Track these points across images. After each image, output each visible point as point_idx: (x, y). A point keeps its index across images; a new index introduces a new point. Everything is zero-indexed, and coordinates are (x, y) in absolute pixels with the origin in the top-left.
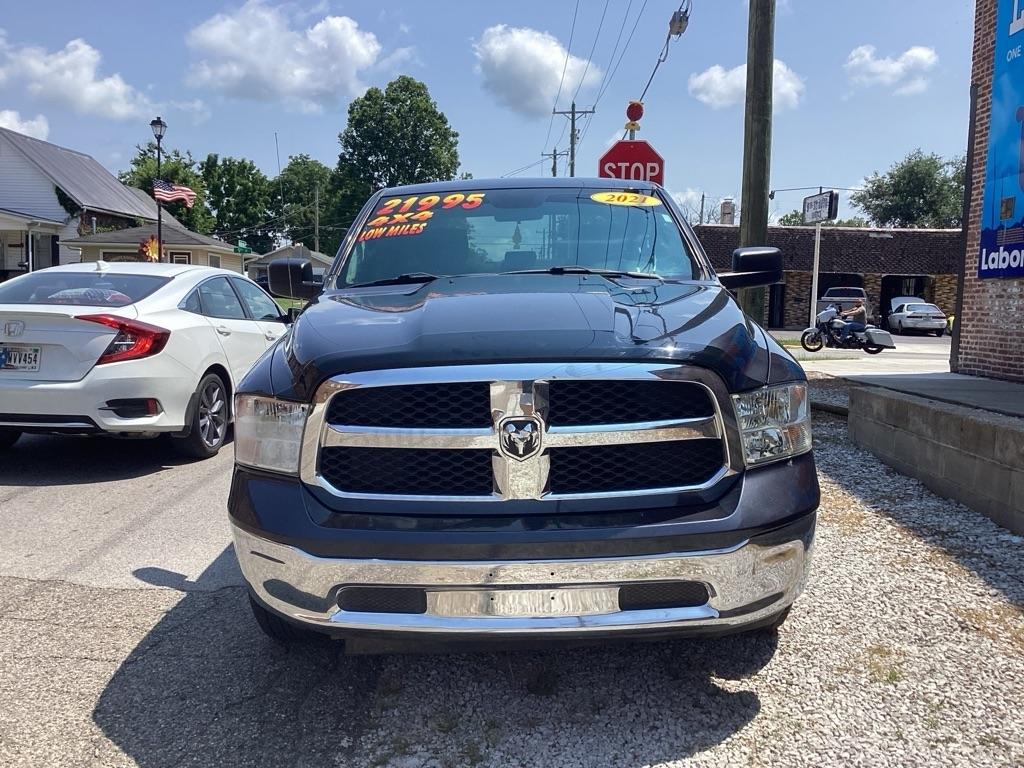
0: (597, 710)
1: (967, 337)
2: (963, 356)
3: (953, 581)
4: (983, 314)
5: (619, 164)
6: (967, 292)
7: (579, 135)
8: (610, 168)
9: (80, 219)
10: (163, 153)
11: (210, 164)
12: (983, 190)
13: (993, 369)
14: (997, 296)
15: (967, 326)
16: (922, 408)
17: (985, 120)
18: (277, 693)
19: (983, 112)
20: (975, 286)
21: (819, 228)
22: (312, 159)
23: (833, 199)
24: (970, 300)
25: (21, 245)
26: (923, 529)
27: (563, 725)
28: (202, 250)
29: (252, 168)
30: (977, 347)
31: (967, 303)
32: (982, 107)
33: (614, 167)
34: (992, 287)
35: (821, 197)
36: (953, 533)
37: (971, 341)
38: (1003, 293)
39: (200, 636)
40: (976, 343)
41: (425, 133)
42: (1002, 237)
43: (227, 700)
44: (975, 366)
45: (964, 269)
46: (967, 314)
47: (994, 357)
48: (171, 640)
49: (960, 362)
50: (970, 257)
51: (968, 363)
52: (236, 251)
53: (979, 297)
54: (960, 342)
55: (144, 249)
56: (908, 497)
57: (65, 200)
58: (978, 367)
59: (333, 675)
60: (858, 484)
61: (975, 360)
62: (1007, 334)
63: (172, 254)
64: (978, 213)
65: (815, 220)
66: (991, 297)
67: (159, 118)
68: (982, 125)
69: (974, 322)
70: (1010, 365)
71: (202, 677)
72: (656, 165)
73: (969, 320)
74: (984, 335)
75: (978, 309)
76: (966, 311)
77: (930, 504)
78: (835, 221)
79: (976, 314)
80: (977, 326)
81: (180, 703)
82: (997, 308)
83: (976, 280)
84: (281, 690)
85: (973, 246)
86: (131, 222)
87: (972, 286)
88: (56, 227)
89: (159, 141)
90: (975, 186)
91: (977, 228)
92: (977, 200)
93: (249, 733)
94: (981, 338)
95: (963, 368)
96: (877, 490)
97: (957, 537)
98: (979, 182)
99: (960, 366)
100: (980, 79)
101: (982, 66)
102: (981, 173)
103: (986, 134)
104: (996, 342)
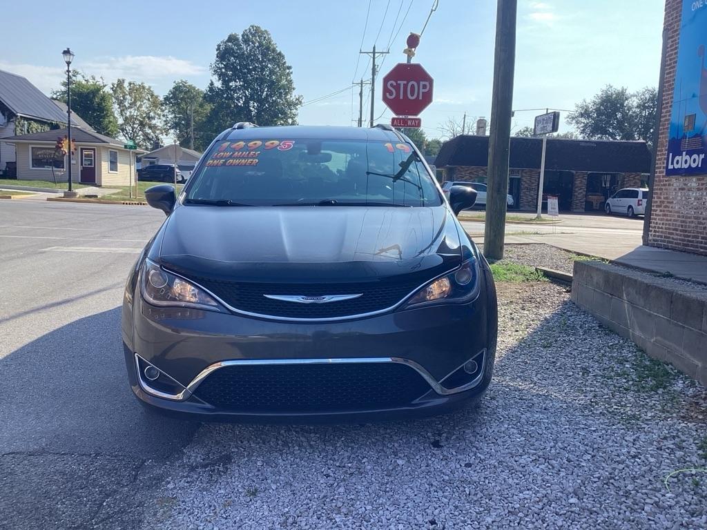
1: (656, 219)
2: (653, 233)
4: (668, 202)
5: (399, 82)
6: (656, 185)
7: (378, 69)
8: (391, 85)
9: (15, 123)
12: (671, 109)
13: (675, 244)
14: (679, 189)
15: (656, 211)
17: (674, 56)
19: (672, 50)
20: (663, 181)
21: (545, 138)
22: (189, 83)
23: (556, 116)
24: (659, 192)
28: (103, 147)
30: (664, 226)
31: (657, 193)
32: (671, 46)
33: (395, 84)
34: (676, 182)
35: (547, 116)
37: (659, 222)
38: (684, 187)
40: (663, 224)
41: (269, 66)
42: (685, 144)
44: (661, 241)
45: (655, 168)
46: (657, 202)
47: (677, 235)
49: (650, 238)
50: (659, 160)
51: (656, 238)
52: (126, 147)
53: (666, 189)
54: (650, 223)
55: (60, 145)
57: (4, 109)
58: (664, 241)
61: (661, 236)
62: (687, 218)
63: (82, 149)
64: (666, 126)
65: (543, 132)
66: (675, 189)
67: (69, 49)
68: (670, 60)
69: (662, 208)
70: (689, 241)
72: (427, 83)
73: (657, 206)
74: (669, 218)
75: (664, 198)
76: (656, 200)
78: (557, 133)
79: (663, 202)
80: (664, 211)
82: (679, 198)
83: (663, 177)
85: (662, 151)
87: (660, 181)
89: (68, 66)
90: (665, 106)
91: (665, 138)
92: (665, 116)
94: (667, 220)
95: (652, 242)
98: (668, 103)
99: (650, 241)
100: (670, 25)
101: (672, 15)
102: (669, 96)
103: (674, 67)
104: (678, 223)
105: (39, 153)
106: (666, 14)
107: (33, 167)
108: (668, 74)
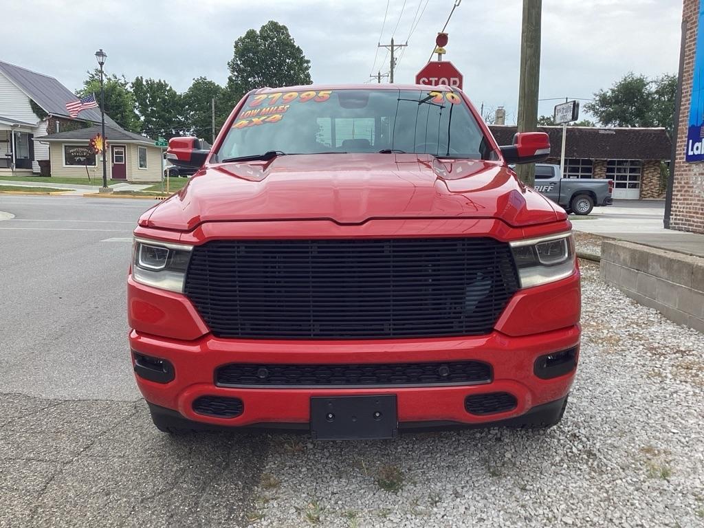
0: (434, 503)
1: (676, 204)
2: (674, 217)
3: (697, 391)
4: (689, 187)
5: (431, 79)
6: (677, 171)
7: (396, 62)
8: (424, 82)
9: (47, 122)
10: (106, 75)
11: (138, 84)
12: (690, 97)
13: (696, 226)
14: (699, 174)
15: (677, 195)
16: (660, 256)
17: (693, 47)
18: (181, 488)
19: (690, 41)
20: (683, 167)
21: (565, 127)
22: (209, 80)
23: (576, 105)
24: (679, 177)
25: (7, 141)
26: (666, 349)
27: (409, 516)
28: (133, 144)
29: (166, 85)
30: (685, 210)
31: (678, 179)
32: (690, 38)
33: (426, 80)
34: (696, 167)
35: (567, 105)
36: (690, 351)
37: (680, 206)
38: (703, 172)
39: (123, 439)
40: (684, 208)
41: (287, 60)
43: (142, 495)
44: (682, 224)
45: (675, 155)
46: (677, 187)
47: (697, 217)
48: (100, 443)
49: (671, 221)
50: (680, 146)
51: (678, 222)
52: (157, 144)
53: (687, 175)
54: (671, 207)
55: (93, 143)
56: (650, 323)
57: (36, 109)
58: (685, 224)
59: (226, 472)
60: (612, 313)
61: (682, 220)
63: (113, 147)
64: (686, 114)
65: (562, 121)
66: (695, 175)
67: (101, 50)
68: (690, 50)
69: (683, 193)
71: (123, 474)
72: (457, 79)
73: (678, 191)
74: (689, 202)
75: (685, 183)
76: (676, 185)
77: (668, 328)
78: (577, 122)
79: (684, 187)
80: (684, 196)
81: (105, 498)
82: (699, 183)
83: (684, 162)
84: (185, 486)
85: (682, 138)
86: (84, 124)
87: (681, 167)
88: (32, 128)
89: (101, 67)
90: (684, 94)
91: (685, 125)
92: (685, 104)
93: (159, 524)
94: (687, 204)
95: (673, 225)
96: (627, 318)
97: (693, 355)
98: (687, 92)
99: (672, 224)
100: (689, 17)
101: (690, 8)
102: (689, 86)
103: (693, 57)
104: (698, 207)
105: (72, 151)
106: (685, 7)
107: (66, 164)
108: (687, 64)
